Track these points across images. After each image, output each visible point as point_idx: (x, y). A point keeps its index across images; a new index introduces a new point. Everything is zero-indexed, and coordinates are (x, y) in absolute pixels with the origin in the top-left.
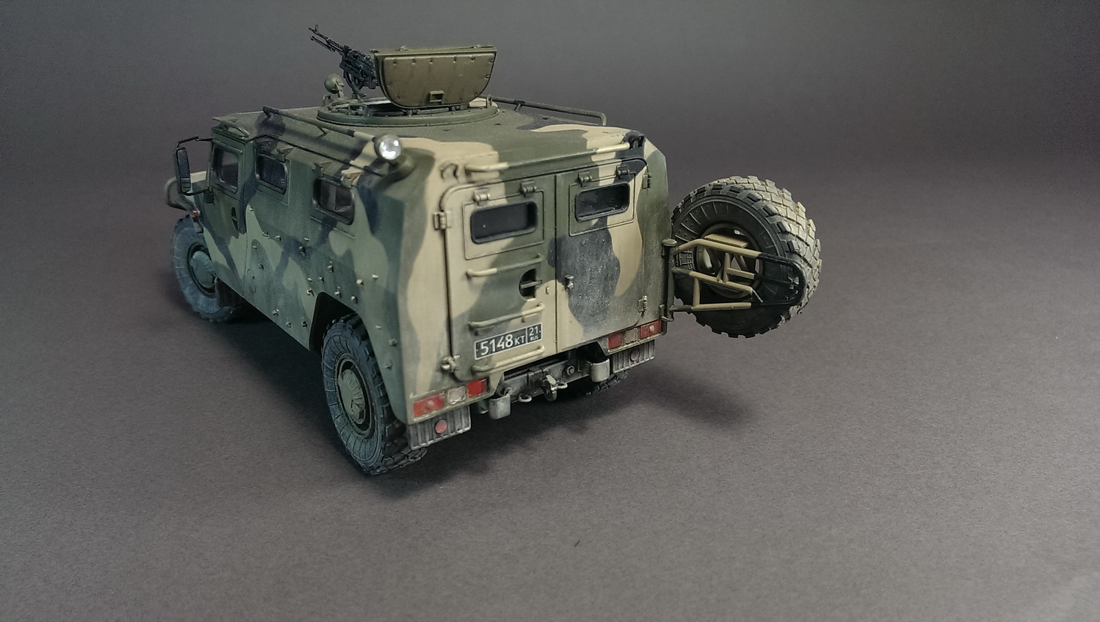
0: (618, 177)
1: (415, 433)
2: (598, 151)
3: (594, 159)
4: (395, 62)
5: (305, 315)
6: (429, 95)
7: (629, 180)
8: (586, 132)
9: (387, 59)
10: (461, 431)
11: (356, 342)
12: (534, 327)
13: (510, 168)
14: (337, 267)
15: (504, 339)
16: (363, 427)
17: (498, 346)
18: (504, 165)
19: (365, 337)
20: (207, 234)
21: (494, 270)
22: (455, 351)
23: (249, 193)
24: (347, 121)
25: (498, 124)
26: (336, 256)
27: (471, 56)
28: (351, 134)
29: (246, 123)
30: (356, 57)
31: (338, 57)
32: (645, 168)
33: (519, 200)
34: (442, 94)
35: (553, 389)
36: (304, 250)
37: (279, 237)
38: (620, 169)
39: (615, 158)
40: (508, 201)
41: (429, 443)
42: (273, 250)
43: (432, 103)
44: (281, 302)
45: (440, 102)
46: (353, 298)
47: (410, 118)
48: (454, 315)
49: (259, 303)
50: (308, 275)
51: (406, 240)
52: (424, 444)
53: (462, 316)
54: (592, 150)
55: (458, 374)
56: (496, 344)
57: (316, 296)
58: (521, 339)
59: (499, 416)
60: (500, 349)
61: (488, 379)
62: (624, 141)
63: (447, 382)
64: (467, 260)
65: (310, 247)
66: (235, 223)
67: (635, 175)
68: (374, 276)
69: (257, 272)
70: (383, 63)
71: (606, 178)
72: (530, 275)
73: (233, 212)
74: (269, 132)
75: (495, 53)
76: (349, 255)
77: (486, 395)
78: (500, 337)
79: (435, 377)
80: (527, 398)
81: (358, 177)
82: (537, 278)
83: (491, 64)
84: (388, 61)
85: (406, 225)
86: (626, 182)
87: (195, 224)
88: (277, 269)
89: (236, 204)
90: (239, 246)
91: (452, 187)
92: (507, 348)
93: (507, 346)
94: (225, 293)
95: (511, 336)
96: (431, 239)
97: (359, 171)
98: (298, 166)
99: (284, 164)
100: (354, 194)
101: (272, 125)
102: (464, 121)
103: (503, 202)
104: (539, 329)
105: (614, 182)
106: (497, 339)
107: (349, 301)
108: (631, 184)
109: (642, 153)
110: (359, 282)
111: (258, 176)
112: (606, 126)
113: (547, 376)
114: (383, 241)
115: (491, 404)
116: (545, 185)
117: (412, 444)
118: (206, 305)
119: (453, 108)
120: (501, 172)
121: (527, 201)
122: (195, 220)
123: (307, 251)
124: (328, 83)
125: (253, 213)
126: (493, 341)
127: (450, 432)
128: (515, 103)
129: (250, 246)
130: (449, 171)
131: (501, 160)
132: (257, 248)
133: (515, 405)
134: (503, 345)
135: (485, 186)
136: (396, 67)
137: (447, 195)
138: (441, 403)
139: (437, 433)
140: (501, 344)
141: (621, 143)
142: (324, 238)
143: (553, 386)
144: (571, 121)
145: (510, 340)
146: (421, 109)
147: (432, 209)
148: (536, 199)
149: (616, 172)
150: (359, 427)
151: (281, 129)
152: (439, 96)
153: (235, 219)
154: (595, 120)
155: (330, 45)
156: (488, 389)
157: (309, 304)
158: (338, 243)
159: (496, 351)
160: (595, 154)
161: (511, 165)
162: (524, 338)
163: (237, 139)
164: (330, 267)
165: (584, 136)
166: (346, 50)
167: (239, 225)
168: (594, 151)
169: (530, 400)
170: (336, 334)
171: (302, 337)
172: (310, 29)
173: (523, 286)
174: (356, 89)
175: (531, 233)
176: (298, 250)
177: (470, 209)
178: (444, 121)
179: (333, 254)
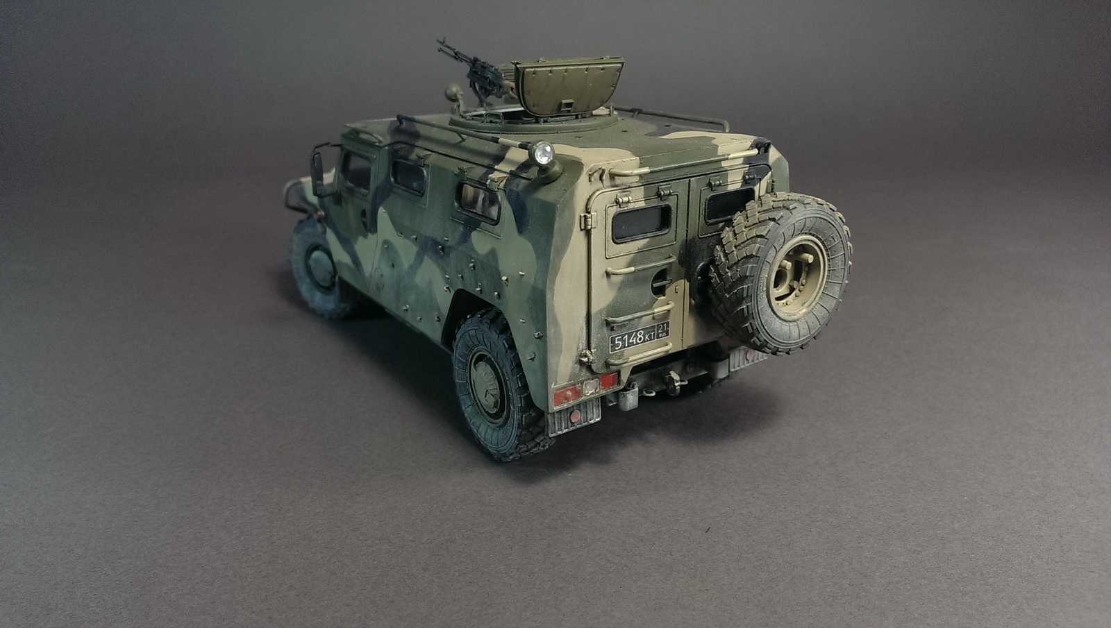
0: (745, 181)
1: (553, 421)
2: (730, 157)
3: (724, 164)
4: (534, 73)
5: (439, 310)
6: (561, 103)
7: (755, 185)
8: (714, 138)
9: (527, 70)
10: (592, 421)
11: (494, 336)
12: (663, 324)
13: (651, 172)
14: (478, 265)
15: (636, 335)
16: (497, 416)
17: (631, 341)
18: (646, 170)
19: (505, 329)
20: (331, 237)
21: (632, 269)
22: (593, 345)
23: (381, 196)
24: (485, 128)
25: (625, 131)
26: (478, 254)
27: (601, 66)
28: (495, 140)
29: (379, 129)
30: (485, 68)
31: (465, 68)
32: (770, 173)
33: (656, 203)
34: (572, 103)
35: (676, 384)
36: (443, 249)
37: (415, 237)
38: (748, 174)
39: (742, 164)
40: (646, 204)
41: (565, 431)
42: (406, 250)
43: (562, 110)
44: (412, 298)
45: (569, 111)
46: (496, 293)
47: (542, 125)
48: (593, 311)
49: (386, 300)
50: (445, 272)
51: (556, 240)
52: (560, 432)
53: (600, 312)
54: (724, 155)
55: (594, 367)
56: (629, 339)
57: (453, 292)
58: (651, 335)
59: (628, 409)
60: (632, 344)
61: (619, 372)
62: (752, 147)
63: (584, 373)
64: (607, 259)
65: (450, 247)
66: (365, 224)
67: (760, 180)
68: (520, 273)
69: (386, 270)
70: (524, 73)
71: (734, 183)
72: (661, 275)
73: (364, 213)
74: (403, 138)
75: (623, 63)
76: (493, 253)
77: (617, 388)
78: (632, 333)
79: (574, 368)
80: (651, 393)
81: (505, 181)
82: (668, 278)
83: (618, 73)
84: (528, 72)
85: (556, 225)
86: (751, 187)
87: (319, 225)
88: (411, 267)
89: (367, 206)
90: (368, 248)
91: (598, 190)
92: (639, 343)
93: (638, 341)
94: (347, 291)
95: (642, 331)
96: (578, 237)
97: (505, 175)
98: (438, 171)
99: (423, 169)
100: (500, 196)
101: (405, 132)
102: (591, 128)
103: (642, 204)
104: (668, 326)
105: (741, 187)
106: (630, 335)
107: (491, 297)
108: (756, 188)
109: (767, 159)
110: (504, 278)
111: (392, 179)
112: (729, 133)
113: (671, 372)
114: (531, 240)
115: (621, 399)
116: (680, 188)
117: (550, 432)
118: (324, 302)
119: (580, 116)
120: (641, 176)
121: (663, 204)
122: (319, 220)
123: (446, 250)
124: (448, 92)
125: (386, 215)
126: (626, 336)
127: (582, 421)
128: (632, 111)
129: (380, 244)
130: (597, 175)
131: (642, 166)
132: (387, 246)
133: (642, 399)
134: (634, 340)
135: (627, 190)
136: (534, 78)
137: (593, 198)
138: (578, 393)
139: (571, 422)
140: (633, 339)
141: (748, 149)
142: (465, 238)
143: (677, 382)
144: (694, 128)
145: (641, 336)
146: (552, 117)
147: (579, 211)
148: (671, 202)
149: (744, 177)
150: (490, 417)
151: (417, 136)
152: (569, 105)
153: (364, 220)
154: (719, 127)
155: (457, 56)
156: (619, 383)
157: (444, 300)
158: (480, 242)
159: (628, 346)
160: (727, 159)
161: (652, 170)
162: (654, 334)
163: (372, 145)
164: (472, 265)
165: (714, 142)
166: (474, 62)
167: (369, 225)
168: (726, 157)
169: (654, 394)
170: (470, 328)
171: (433, 331)
172: (438, 41)
173: (655, 285)
174: (483, 97)
175: (665, 234)
176: (437, 249)
177: (614, 210)
178: (573, 128)
179: (475, 252)
